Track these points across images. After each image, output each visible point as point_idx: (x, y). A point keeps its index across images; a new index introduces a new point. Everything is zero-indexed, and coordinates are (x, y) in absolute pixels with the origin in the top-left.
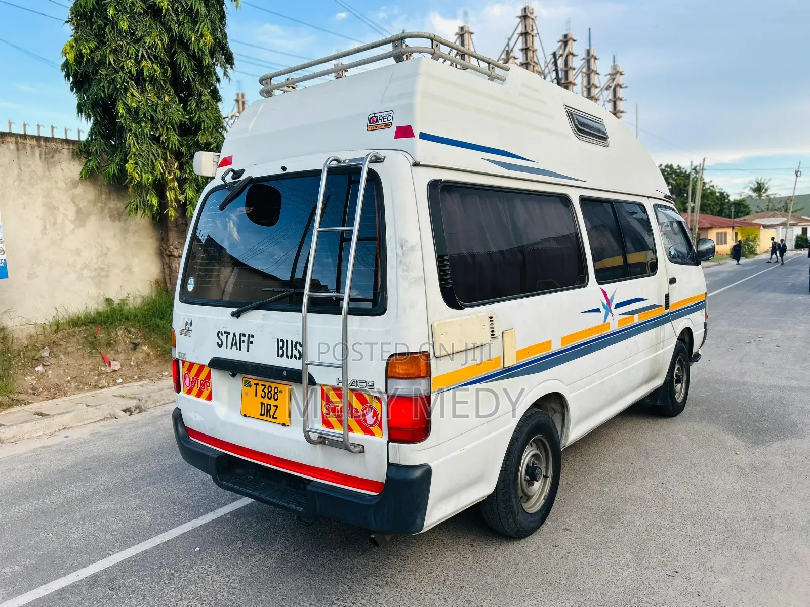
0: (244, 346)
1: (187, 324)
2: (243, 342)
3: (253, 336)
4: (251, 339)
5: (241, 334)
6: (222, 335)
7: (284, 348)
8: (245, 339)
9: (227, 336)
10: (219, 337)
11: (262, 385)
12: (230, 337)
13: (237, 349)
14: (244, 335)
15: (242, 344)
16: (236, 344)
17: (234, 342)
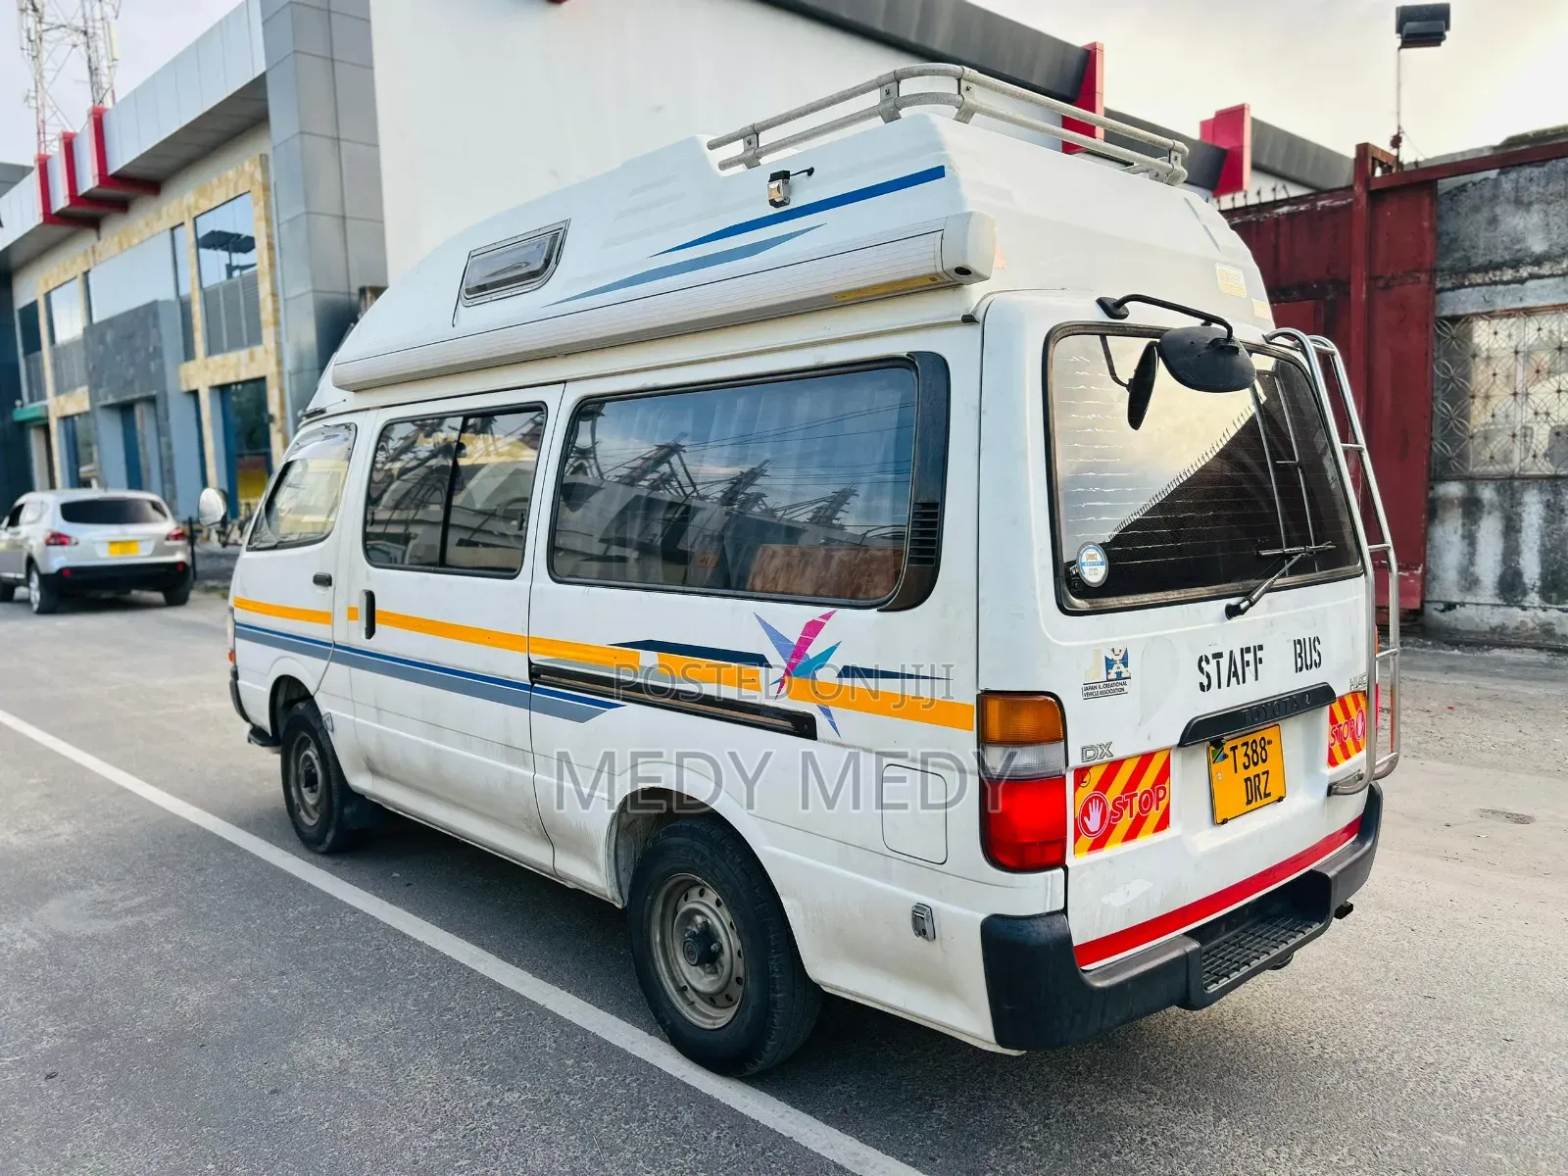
0: (1250, 671)
1: (1109, 664)
2: (1248, 662)
3: (1261, 648)
4: (1259, 654)
5: (1242, 649)
6: (1208, 662)
7: (1303, 655)
8: (1249, 657)
9: (1218, 662)
10: (1201, 669)
11: (1243, 745)
12: (1225, 662)
13: (1239, 683)
14: (1248, 650)
15: (1246, 668)
16: (1236, 674)
17: (1233, 669)
